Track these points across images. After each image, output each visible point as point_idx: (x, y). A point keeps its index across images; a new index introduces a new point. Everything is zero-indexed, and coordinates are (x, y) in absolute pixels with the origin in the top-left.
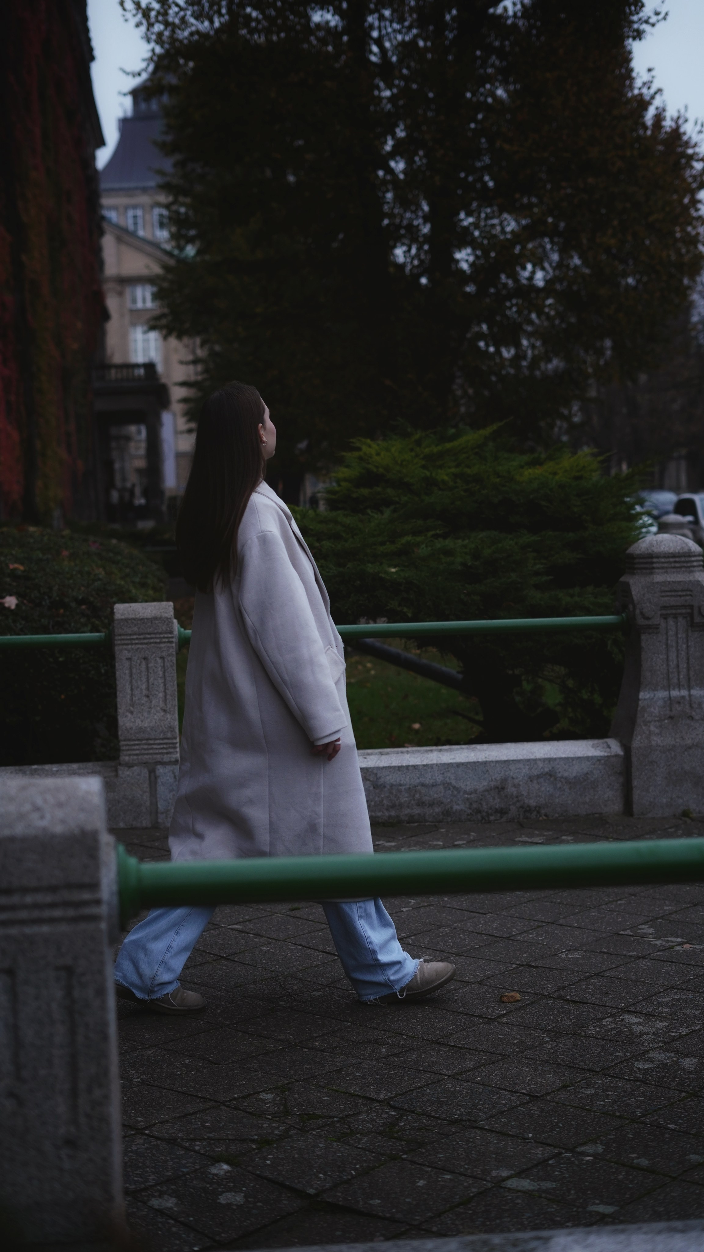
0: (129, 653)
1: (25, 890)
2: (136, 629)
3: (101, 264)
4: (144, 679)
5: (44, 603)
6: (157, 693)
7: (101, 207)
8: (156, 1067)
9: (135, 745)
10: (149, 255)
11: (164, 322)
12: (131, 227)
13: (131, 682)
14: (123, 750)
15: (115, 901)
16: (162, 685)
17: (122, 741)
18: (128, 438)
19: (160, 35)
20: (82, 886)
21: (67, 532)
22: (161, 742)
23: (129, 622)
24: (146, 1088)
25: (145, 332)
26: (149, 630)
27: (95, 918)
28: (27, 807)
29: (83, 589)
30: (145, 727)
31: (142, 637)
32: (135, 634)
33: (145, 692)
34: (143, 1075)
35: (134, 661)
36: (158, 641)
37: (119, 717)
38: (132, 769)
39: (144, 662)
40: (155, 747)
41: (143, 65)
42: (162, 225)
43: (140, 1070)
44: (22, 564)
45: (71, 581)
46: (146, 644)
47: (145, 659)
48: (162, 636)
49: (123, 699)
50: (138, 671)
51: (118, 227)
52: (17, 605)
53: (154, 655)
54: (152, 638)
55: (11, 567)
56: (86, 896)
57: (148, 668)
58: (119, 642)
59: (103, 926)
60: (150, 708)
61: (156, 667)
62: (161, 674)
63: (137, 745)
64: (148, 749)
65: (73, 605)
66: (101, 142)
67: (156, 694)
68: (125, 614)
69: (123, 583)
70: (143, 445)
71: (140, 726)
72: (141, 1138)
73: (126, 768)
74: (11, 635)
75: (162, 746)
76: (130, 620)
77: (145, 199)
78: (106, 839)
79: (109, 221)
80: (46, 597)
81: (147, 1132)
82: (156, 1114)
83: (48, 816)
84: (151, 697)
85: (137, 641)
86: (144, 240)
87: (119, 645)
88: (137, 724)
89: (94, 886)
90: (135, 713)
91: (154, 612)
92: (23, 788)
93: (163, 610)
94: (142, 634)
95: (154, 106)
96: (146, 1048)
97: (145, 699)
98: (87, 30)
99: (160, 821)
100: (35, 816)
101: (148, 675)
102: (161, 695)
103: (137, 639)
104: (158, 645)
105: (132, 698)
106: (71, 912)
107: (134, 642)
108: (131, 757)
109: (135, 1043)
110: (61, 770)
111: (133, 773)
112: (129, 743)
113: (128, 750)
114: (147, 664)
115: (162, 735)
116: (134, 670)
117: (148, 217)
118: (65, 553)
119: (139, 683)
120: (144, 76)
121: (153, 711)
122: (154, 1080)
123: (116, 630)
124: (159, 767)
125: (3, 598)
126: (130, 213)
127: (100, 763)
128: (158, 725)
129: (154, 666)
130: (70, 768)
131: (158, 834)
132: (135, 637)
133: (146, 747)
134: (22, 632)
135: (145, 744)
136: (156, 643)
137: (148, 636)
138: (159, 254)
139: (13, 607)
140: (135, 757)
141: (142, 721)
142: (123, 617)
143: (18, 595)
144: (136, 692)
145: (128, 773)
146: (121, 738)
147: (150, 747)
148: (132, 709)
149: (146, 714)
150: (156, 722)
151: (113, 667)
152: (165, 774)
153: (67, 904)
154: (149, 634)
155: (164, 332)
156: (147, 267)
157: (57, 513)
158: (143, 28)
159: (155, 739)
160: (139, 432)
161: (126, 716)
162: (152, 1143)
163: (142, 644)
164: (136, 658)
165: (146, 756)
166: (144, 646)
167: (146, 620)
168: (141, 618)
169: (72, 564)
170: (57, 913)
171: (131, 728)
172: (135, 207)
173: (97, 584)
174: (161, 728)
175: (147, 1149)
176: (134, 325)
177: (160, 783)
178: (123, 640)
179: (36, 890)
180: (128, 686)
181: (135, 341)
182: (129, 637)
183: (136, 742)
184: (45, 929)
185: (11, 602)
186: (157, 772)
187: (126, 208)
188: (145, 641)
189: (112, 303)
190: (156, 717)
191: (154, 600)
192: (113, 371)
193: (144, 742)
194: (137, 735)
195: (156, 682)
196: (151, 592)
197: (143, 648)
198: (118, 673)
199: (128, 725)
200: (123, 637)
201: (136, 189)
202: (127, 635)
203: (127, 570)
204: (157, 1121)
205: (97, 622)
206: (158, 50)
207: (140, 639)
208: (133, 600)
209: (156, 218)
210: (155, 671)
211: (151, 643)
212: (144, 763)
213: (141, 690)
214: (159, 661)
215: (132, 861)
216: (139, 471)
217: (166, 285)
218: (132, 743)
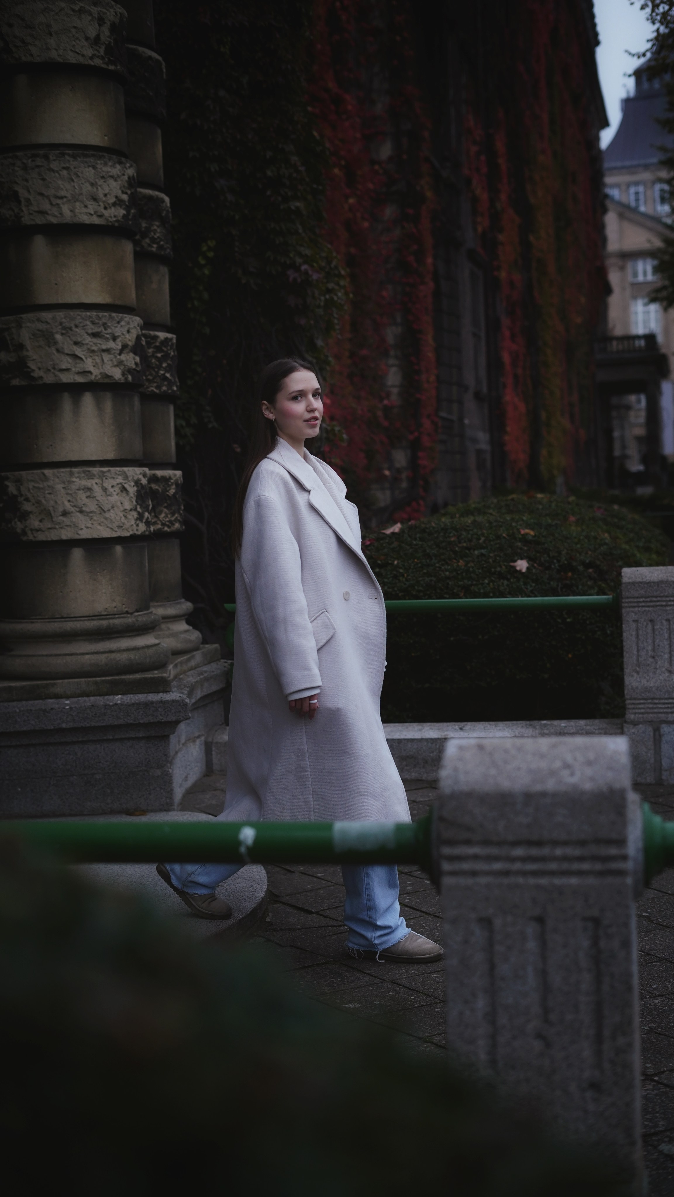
0: (635, 615)
1: (555, 843)
2: (642, 592)
3: (604, 240)
4: (650, 641)
5: (553, 566)
6: (662, 654)
7: (604, 185)
8: (663, 1016)
9: (640, 704)
10: (650, 229)
11: (664, 293)
12: (633, 204)
13: (637, 644)
14: (629, 709)
15: (641, 857)
16: (667, 647)
17: (628, 699)
18: (628, 408)
19: (665, 15)
20: (610, 842)
21: (572, 499)
22: (666, 701)
23: (636, 585)
24: (655, 1036)
25: (646, 305)
26: (655, 594)
27: (621, 873)
28: (558, 764)
29: (590, 553)
30: (650, 687)
31: (648, 600)
32: (642, 597)
33: (650, 653)
34: (651, 1023)
35: (640, 623)
36: (664, 603)
37: (625, 677)
38: (637, 726)
39: (650, 624)
40: (660, 706)
41: (649, 45)
42: (663, 200)
43: (648, 1018)
44: (532, 529)
45: (579, 546)
46: (653, 606)
47: (651, 621)
48: (668, 599)
49: (629, 659)
50: (644, 633)
51: (620, 204)
52: (528, 568)
53: (660, 617)
54: (658, 601)
55: (522, 532)
56: (613, 851)
57: (654, 630)
58: (626, 605)
59: (629, 881)
60: (656, 668)
61: (662, 629)
62: (666, 636)
63: (643, 704)
64: (653, 708)
65: (581, 568)
66: (605, 123)
67: (661, 656)
68: (632, 578)
69: (627, 547)
70: (643, 414)
71: (645, 685)
72: (650, 1084)
73: (632, 726)
74: (522, 597)
75: (666, 706)
76: (636, 583)
77: (647, 176)
78: (633, 797)
79: (612, 199)
80: (555, 561)
81: (656, 1078)
82: (664, 1062)
83: (578, 774)
84: (656, 658)
85: (643, 604)
86: (645, 215)
87: (626, 607)
88: (642, 684)
89: (621, 842)
90: (641, 673)
91: (660, 576)
92: (554, 746)
93: (669, 575)
94: (649, 597)
95: (657, 85)
96: (654, 997)
97: (651, 660)
98: (592, 16)
99: (664, 777)
100: (565, 773)
101: (654, 637)
102: (666, 656)
103: (643, 602)
104: (664, 608)
105: (638, 659)
106: (598, 866)
107: (641, 604)
108: (637, 715)
109: (643, 992)
110: (569, 726)
111: (638, 731)
112: (634, 702)
113: (634, 708)
114: (653, 626)
115: (667, 694)
116: (641, 632)
117: (649, 193)
118: (572, 519)
119: (645, 644)
120: (649, 55)
121: (658, 671)
122: (662, 1029)
123: (624, 593)
124: (663, 725)
125: (515, 561)
126: (632, 190)
127: (606, 720)
128: (663, 686)
129: (660, 628)
130: (577, 724)
131: (662, 790)
132: (641, 600)
133: (651, 706)
134: (532, 594)
135: (651, 703)
136: (662, 606)
137: (655, 599)
138: (660, 228)
139: (524, 570)
140: (641, 716)
141: (648, 681)
142: (630, 581)
143: (529, 559)
144: (643, 653)
145: (633, 731)
146: (627, 697)
147: (655, 706)
148: (638, 669)
149: (651, 674)
150: (661, 683)
151: (621, 628)
152: (669, 732)
153: (595, 858)
154: (656, 597)
155: (665, 303)
156: (649, 241)
157: (560, 480)
158: (648, 10)
159: (660, 699)
160: (639, 401)
161: (632, 676)
162: (661, 1090)
163: (648, 606)
164: (642, 620)
165: (651, 715)
166: (650, 609)
167: (652, 584)
168: (648, 581)
169: (579, 529)
170: (586, 866)
171: (637, 688)
172: (637, 184)
173: (603, 548)
174: (666, 688)
175: (656, 1095)
176: (635, 298)
177: (665, 742)
178: (630, 602)
179: (565, 843)
180: (634, 648)
181: (636, 313)
182: (635, 600)
183: (642, 701)
184: (574, 881)
185: (522, 565)
186: (662, 730)
187: (628, 185)
188: (652, 604)
189: (614, 278)
190: (661, 677)
191: (658, 564)
192: (615, 343)
193: (649, 701)
194: (643, 695)
195: (661, 644)
196: (654, 556)
197: (649, 611)
198: (624, 634)
199: (634, 684)
200: (630, 600)
201: (638, 166)
202: (634, 598)
203: (632, 535)
204: (665, 1069)
205: (603, 585)
206: (663, 29)
207: (647, 602)
208: (638, 564)
209: (657, 194)
210: (661, 632)
211: (657, 606)
212: (649, 722)
213: (647, 651)
214: (665, 623)
215: (657, 820)
216: (639, 439)
217: (666, 258)
218: (638, 702)
